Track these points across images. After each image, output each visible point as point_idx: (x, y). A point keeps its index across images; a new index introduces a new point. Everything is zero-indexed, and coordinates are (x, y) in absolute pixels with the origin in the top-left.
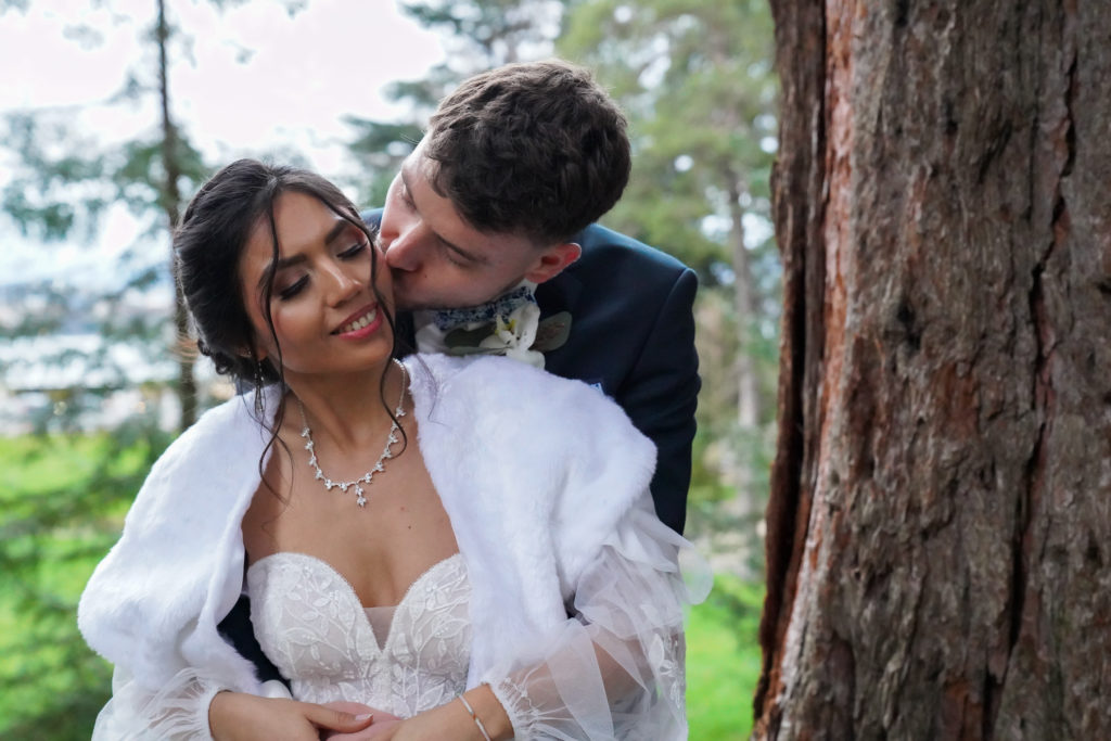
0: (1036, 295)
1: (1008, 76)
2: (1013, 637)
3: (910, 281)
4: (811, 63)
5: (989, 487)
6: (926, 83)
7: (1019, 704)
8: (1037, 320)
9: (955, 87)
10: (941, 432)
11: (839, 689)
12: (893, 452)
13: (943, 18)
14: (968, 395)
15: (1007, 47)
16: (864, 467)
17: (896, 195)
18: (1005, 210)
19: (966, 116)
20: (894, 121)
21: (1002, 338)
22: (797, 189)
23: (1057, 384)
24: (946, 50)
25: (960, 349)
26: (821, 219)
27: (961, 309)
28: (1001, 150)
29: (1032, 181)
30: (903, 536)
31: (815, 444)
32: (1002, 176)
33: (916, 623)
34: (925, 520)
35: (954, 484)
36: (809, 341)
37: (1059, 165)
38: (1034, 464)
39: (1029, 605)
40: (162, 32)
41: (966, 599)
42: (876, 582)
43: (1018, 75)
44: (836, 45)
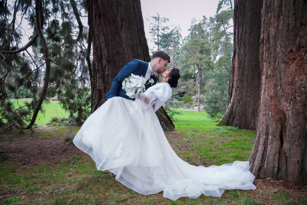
39: (242, 97)
43: (243, 78)
44: (235, 75)
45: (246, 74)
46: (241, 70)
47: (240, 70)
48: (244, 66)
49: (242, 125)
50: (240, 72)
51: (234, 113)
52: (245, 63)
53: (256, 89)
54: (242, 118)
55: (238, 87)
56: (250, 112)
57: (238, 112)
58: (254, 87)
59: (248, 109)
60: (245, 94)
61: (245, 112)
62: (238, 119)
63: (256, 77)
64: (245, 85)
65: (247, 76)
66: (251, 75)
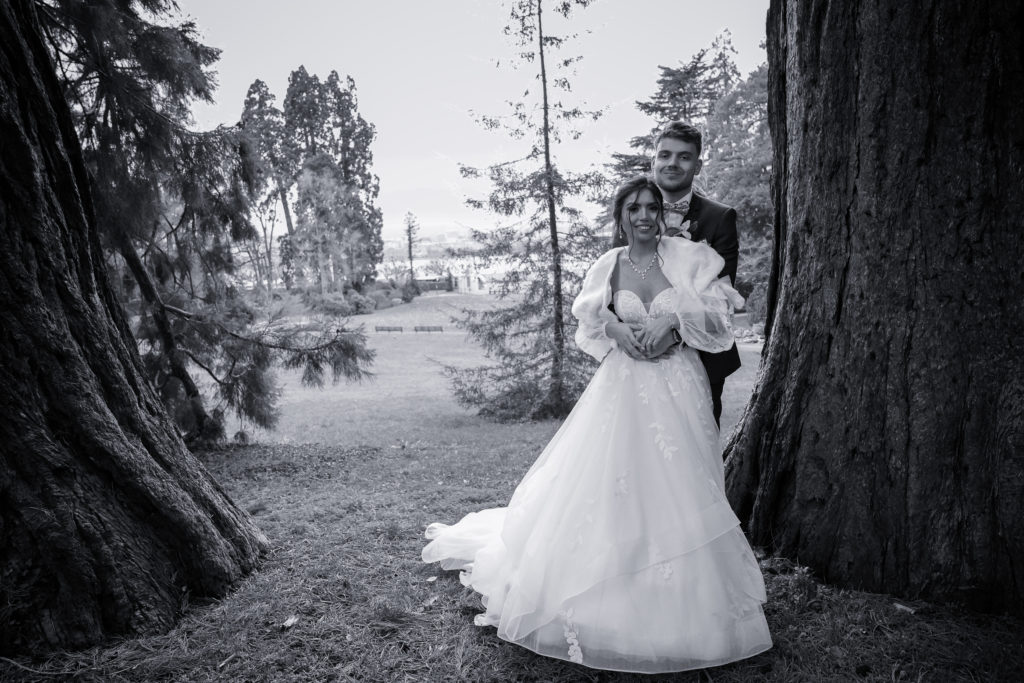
0: (848, 217)
1: (839, 147)
2: (838, 323)
3: (809, 213)
4: (782, 143)
5: (832, 277)
6: (813, 150)
7: (837, 342)
8: (848, 224)
9: (822, 152)
10: (818, 260)
11: (785, 342)
12: (803, 268)
13: (818, 130)
14: (826, 249)
15: (838, 139)
16: (794, 273)
17: (805, 186)
18: (838, 190)
19: (826, 160)
20: (804, 162)
21: (837, 230)
22: (777, 184)
23: (854, 244)
24: (819, 140)
25: (823, 234)
26: (785, 194)
27: (824, 221)
28: (837, 171)
29: (847, 180)
30: (806, 293)
31: (783, 268)
32: (837, 179)
33: (808, 320)
34: (812, 288)
35: (821, 276)
36: (781, 234)
37: (855, 175)
38: (846, 269)
39: (843, 312)
40: (546, 130)
41: (824, 312)
42: (797, 308)
43: (842, 147)
44: (789, 137)
45: (867, 109)
46: (824, 80)
47: (814, 82)
48: (852, 39)
49: (846, 553)
50: (819, 95)
51: (786, 442)
52: (855, 16)
53: (970, 232)
54: (842, 487)
55: (808, 226)
56: (918, 438)
57: (811, 438)
58: (955, 212)
59: (895, 414)
60: (865, 281)
61: (874, 443)
62: (818, 492)
63: (970, 120)
64: (865, 200)
65: (881, 116)
66: (917, 104)
